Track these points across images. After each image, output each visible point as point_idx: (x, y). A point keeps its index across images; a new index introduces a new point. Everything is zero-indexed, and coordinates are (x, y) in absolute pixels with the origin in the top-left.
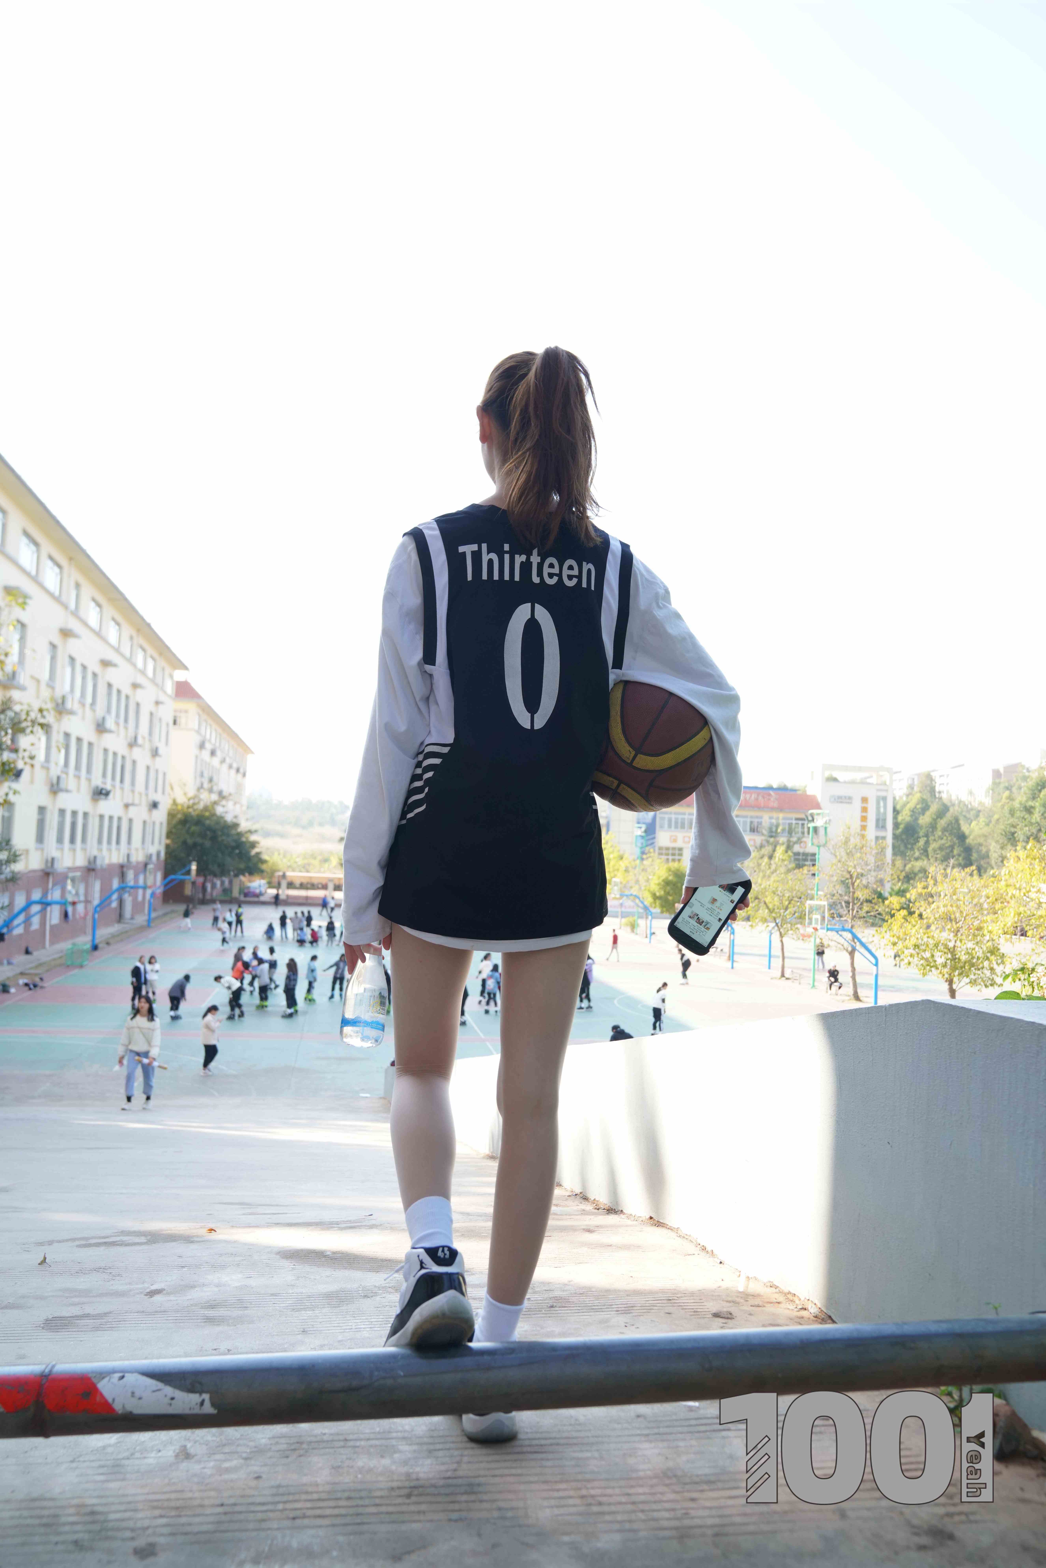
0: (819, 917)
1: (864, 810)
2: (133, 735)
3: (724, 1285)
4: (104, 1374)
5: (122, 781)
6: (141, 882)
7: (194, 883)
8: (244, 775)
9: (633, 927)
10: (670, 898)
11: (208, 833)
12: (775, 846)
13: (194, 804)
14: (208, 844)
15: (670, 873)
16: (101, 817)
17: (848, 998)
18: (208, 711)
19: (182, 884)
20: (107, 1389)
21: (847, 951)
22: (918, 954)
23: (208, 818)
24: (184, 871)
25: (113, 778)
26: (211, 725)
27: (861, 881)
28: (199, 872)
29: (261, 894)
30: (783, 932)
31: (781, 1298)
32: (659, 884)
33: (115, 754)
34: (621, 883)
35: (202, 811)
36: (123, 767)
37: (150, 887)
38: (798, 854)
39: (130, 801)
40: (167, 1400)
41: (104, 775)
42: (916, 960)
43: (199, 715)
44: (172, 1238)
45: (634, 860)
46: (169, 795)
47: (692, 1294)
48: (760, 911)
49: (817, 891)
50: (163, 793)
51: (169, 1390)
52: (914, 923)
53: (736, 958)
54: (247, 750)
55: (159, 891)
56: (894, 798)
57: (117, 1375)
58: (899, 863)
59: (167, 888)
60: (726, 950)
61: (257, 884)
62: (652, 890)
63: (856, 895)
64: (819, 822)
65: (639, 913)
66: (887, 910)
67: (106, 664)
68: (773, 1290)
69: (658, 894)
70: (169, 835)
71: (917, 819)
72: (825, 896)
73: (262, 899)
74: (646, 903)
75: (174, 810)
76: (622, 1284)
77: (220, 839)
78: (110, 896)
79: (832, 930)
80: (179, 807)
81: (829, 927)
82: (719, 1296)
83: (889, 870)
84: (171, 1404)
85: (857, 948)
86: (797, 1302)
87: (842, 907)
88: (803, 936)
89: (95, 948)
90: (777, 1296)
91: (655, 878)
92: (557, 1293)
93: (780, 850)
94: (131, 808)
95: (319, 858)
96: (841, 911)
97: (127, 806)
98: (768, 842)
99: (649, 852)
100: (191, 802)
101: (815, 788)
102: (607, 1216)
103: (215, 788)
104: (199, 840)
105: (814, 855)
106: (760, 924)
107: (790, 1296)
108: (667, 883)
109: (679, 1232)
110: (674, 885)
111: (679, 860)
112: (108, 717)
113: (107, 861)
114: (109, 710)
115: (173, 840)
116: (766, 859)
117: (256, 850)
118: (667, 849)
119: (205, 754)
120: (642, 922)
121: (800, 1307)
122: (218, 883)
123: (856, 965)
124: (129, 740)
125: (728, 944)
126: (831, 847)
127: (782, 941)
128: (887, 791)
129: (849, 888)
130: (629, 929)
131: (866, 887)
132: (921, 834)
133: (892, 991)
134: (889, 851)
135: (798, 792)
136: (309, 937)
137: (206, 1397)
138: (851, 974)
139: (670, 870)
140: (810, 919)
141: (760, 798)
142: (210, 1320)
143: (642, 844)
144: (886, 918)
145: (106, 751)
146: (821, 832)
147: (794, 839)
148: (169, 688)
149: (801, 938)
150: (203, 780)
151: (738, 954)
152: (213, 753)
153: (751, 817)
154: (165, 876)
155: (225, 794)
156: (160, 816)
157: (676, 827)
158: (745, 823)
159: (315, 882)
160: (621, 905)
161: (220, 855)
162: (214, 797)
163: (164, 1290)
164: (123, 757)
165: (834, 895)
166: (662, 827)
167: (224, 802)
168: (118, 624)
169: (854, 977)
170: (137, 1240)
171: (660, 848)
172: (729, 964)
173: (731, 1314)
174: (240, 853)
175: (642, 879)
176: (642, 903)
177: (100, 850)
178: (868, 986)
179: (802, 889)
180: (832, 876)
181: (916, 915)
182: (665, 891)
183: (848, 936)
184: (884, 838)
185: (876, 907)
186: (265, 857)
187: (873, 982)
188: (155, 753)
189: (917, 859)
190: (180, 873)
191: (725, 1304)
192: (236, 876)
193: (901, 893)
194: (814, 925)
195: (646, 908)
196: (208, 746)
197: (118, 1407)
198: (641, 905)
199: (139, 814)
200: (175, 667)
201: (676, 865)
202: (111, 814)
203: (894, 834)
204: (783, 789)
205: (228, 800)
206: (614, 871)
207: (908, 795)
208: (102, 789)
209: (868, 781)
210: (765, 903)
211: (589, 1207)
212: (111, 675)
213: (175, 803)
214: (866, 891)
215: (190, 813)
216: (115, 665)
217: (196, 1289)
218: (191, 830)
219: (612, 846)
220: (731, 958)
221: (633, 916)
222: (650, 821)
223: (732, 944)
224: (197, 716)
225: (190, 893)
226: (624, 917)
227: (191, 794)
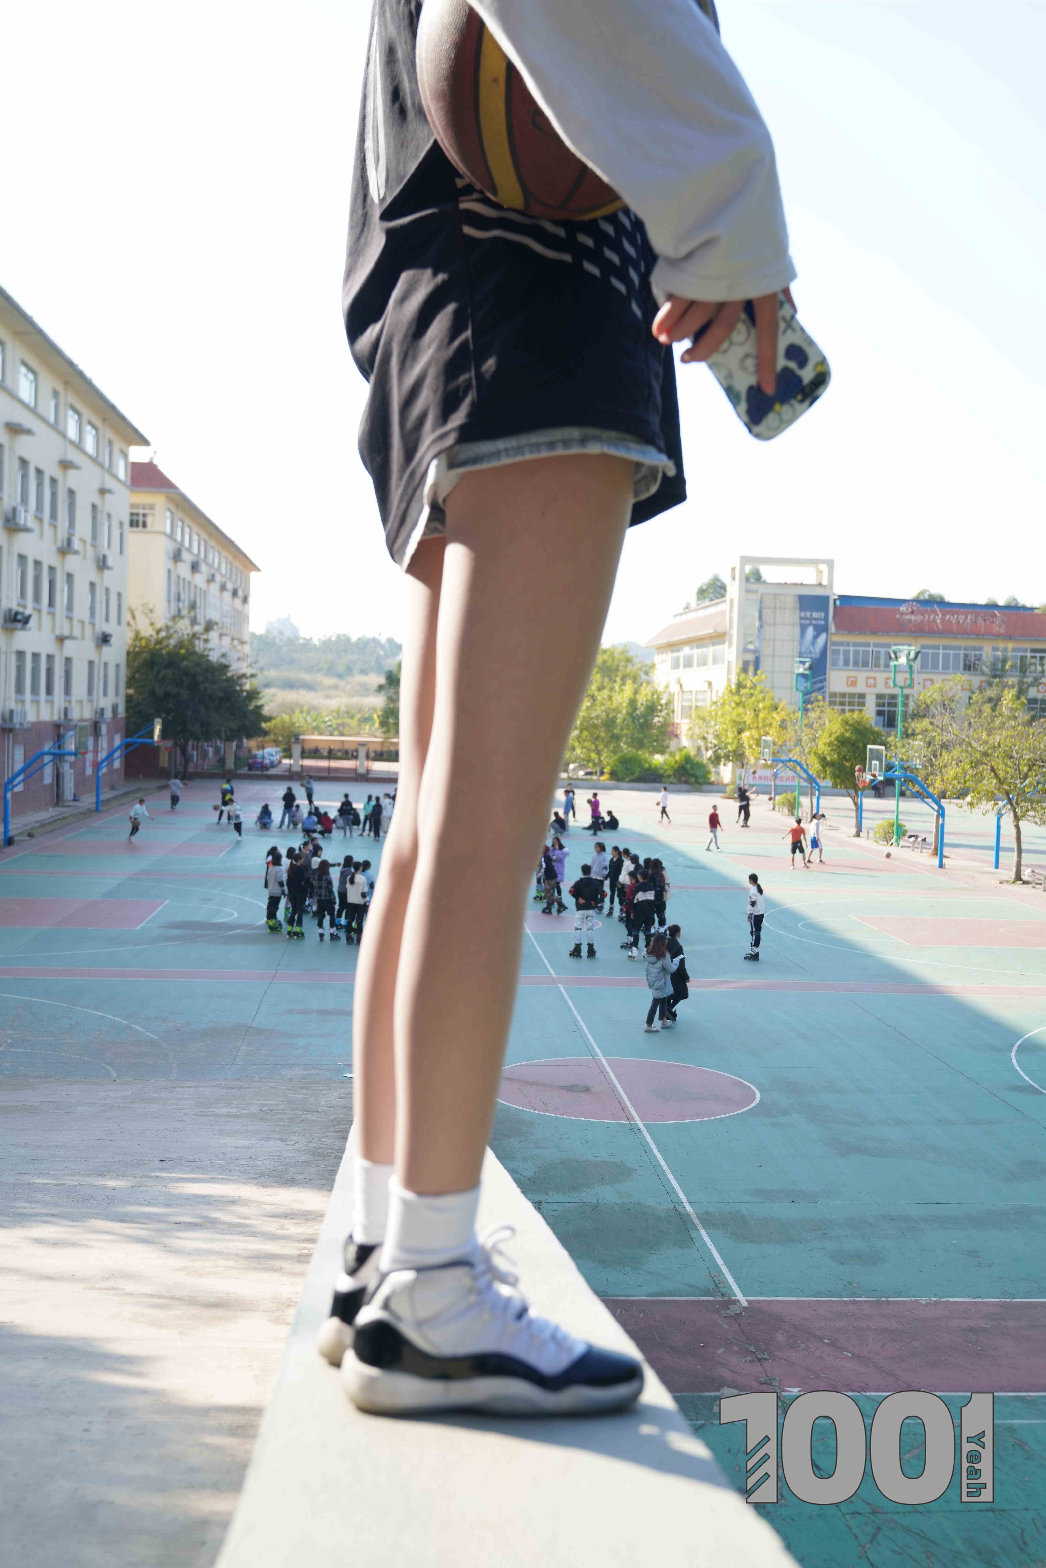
2: (66, 537)
5: (51, 603)
8: (245, 600)
10: (847, 764)
11: (185, 678)
12: (1002, 690)
13: (165, 638)
14: (185, 694)
15: (847, 727)
16: (20, 655)
18: (183, 505)
23: (184, 658)
24: (146, 731)
25: (37, 599)
26: (189, 527)
29: (273, 765)
30: (1019, 814)
32: (830, 744)
33: (37, 563)
34: (774, 744)
35: (175, 647)
36: (52, 583)
39: (66, 633)
41: (21, 594)
43: (172, 511)
45: (794, 712)
46: (129, 624)
48: (985, 782)
50: (119, 622)
53: (946, 851)
54: (250, 565)
55: (119, 761)
60: (931, 839)
61: (265, 750)
62: (819, 752)
65: (800, 787)
67: (14, 429)
69: (828, 759)
70: (130, 681)
73: (272, 772)
74: (811, 772)
75: (135, 646)
77: (201, 687)
80: (144, 643)
89: (8, 842)
91: (826, 734)
93: (1009, 695)
94: (68, 643)
95: (358, 716)
97: (60, 639)
98: (990, 683)
99: (817, 700)
100: (161, 635)
103: (198, 617)
104: (172, 689)
106: (984, 800)
108: (842, 742)
110: (853, 745)
111: (861, 711)
112: (22, 510)
113: (32, 718)
114: (24, 500)
115: (136, 689)
117: (256, 703)
118: (843, 695)
119: (184, 570)
120: (805, 801)
122: (211, 751)
124: (59, 544)
125: (934, 830)
127: (1017, 826)
139: (846, 723)
141: (980, 620)
143: (806, 687)
145: (22, 558)
147: (1029, 679)
148: (122, 472)
150: (181, 605)
151: (950, 845)
152: (195, 567)
153: (966, 649)
155: (211, 624)
156: (115, 655)
157: (856, 664)
158: (956, 656)
160: (775, 775)
161: (203, 709)
162: (196, 629)
164: (52, 569)
166: (834, 664)
167: (207, 635)
168: (32, 371)
171: (833, 695)
172: (936, 861)
175: (806, 737)
176: (806, 771)
177: (20, 702)
182: (839, 754)
188: (102, 564)
192: (231, 738)
195: (811, 780)
196: (187, 557)
198: (804, 775)
199: (81, 650)
200: (130, 442)
201: (856, 715)
202: (36, 650)
204: (1012, 607)
206: (765, 726)
208: (18, 614)
210: (992, 769)
212: (25, 447)
213: (136, 636)
215: (159, 650)
216: (31, 433)
218: (161, 675)
219: (762, 692)
220: (938, 851)
221: (793, 792)
222: (818, 656)
223: (940, 830)
224: (168, 514)
225: (166, 765)
226: (780, 794)
227: (160, 624)
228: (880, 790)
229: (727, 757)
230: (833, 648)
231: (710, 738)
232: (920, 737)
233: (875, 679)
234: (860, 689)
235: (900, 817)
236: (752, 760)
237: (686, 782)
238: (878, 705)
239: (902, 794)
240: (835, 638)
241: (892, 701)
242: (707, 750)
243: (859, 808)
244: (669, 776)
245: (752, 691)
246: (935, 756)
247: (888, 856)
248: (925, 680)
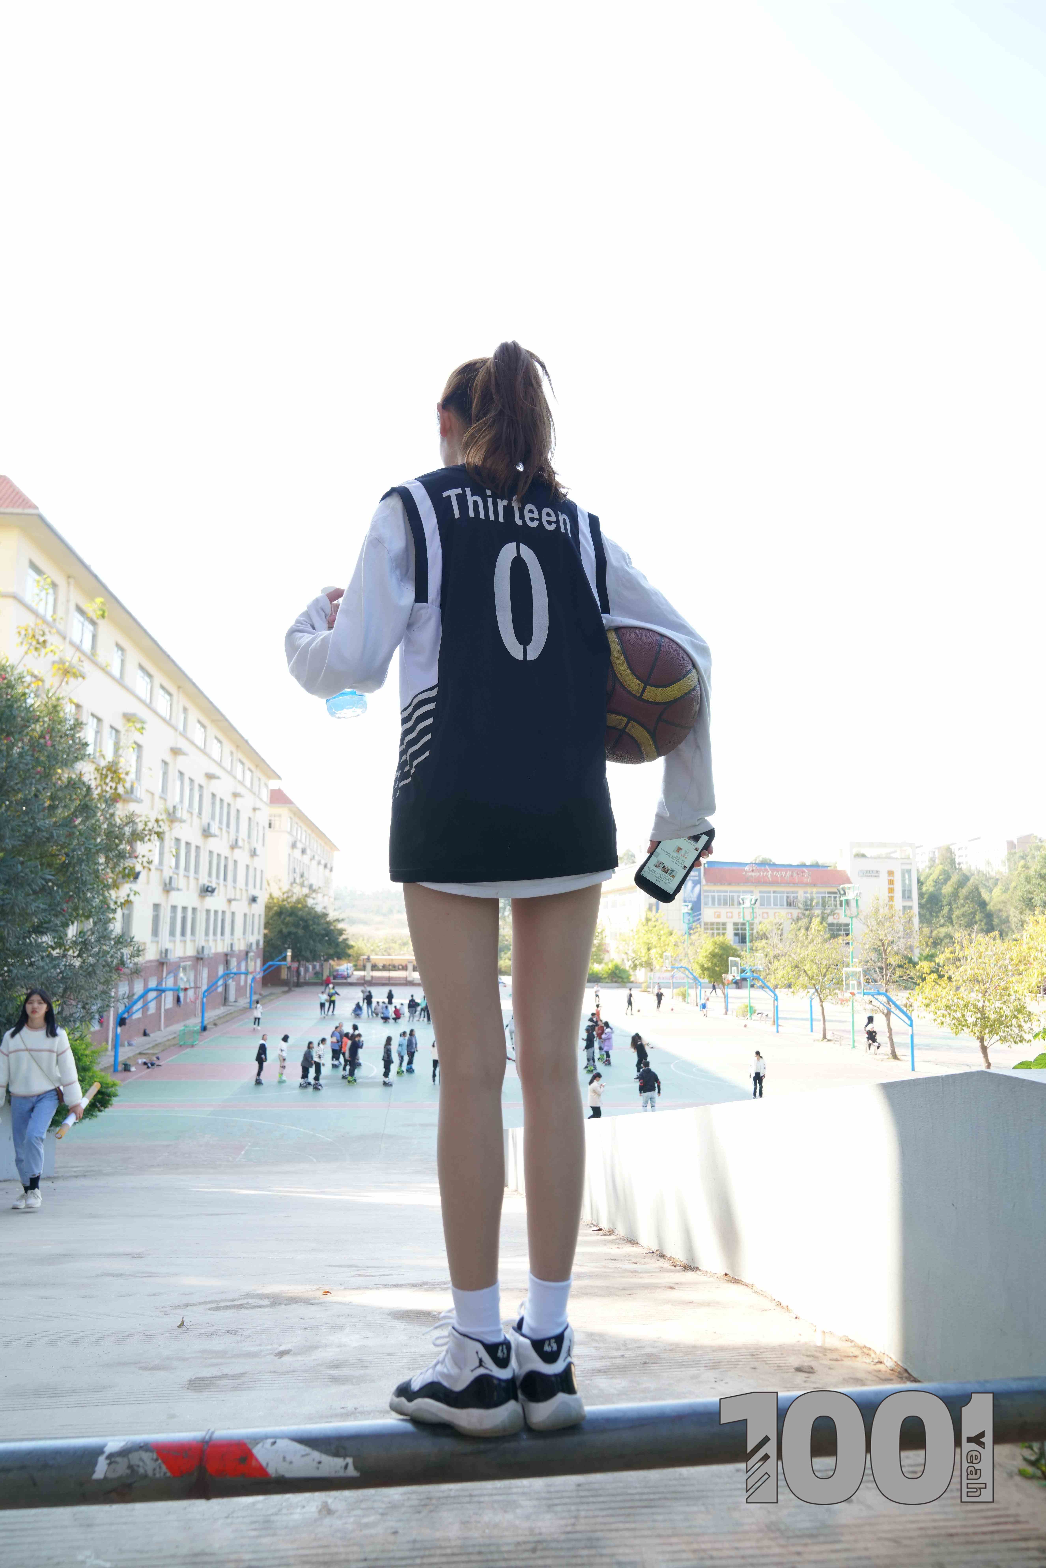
0: (855, 982)
1: (891, 882)
2: (235, 838)
3: (803, 1340)
4: (258, 1439)
5: (225, 879)
6: (243, 969)
7: (289, 968)
8: (331, 870)
9: (684, 996)
10: (717, 969)
11: (301, 922)
12: (811, 919)
13: (288, 897)
14: (300, 932)
15: (716, 946)
16: (208, 911)
17: (887, 1057)
18: (299, 815)
19: (278, 969)
20: (262, 1454)
21: (883, 1013)
22: (950, 1014)
23: (300, 910)
24: (280, 958)
25: (218, 877)
26: (301, 827)
27: (893, 948)
28: (294, 957)
29: (348, 976)
30: (822, 998)
31: (857, 1352)
32: (706, 957)
33: (219, 855)
34: (671, 957)
35: (295, 903)
36: (226, 867)
37: (251, 973)
38: (831, 925)
39: (233, 897)
40: (315, 1464)
41: (210, 875)
42: (948, 1020)
43: (291, 818)
44: (292, 1300)
45: (682, 936)
46: (266, 889)
47: (773, 1349)
48: (801, 979)
49: (853, 958)
50: (261, 889)
51: (316, 1455)
52: (944, 985)
53: (780, 1022)
54: (333, 847)
55: (259, 976)
56: (918, 870)
57: (270, 1441)
58: (926, 930)
59: (266, 972)
60: (771, 1015)
61: (344, 967)
62: (700, 962)
63: (888, 961)
64: (850, 896)
65: (689, 983)
66: (918, 974)
67: (210, 776)
68: (849, 1344)
69: (706, 966)
70: (267, 925)
71: (940, 889)
72: (860, 963)
73: (349, 980)
74: (695, 974)
75: (270, 903)
76: (706, 1340)
77: (311, 928)
78: (216, 982)
79: (868, 994)
80: (275, 901)
81: (865, 991)
82: (799, 1350)
83: (916, 936)
84: (318, 1468)
85: (892, 1010)
86: (873, 1355)
87: (876, 972)
88: (842, 1000)
89: (204, 1029)
90: (853, 1350)
91: (703, 951)
92: (648, 1350)
93: (816, 921)
94: (233, 903)
95: (400, 942)
96: (875, 976)
97: (230, 901)
98: (804, 914)
99: (696, 928)
100: (285, 895)
101: (844, 864)
102: (685, 1273)
103: (306, 883)
104: (293, 930)
105: (848, 925)
106: (801, 990)
107: (865, 1350)
108: (713, 955)
109: (754, 1288)
110: (720, 957)
111: (724, 934)
112: (212, 823)
113: (213, 951)
114: (213, 818)
115: (270, 930)
116: (803, 931)
117: (344, 937)
118: (712, 924)
119: (297, 853)
120: (692, 992)
121: (877, 1360)
122: (311, 967)
123: (892, 1027)
124: (231, 843)
125: (773, 1009)
126: (862, 918)
127: (822, 1006)
128: (911, 864)
129: (880, 954)
130: (680, 999)
131: (897, 953)
132: (944, 903)
133: (927, 1049)
134: (916, 920)
135: (829, 868)
136: (392, 1014)
137: (350, 1460)
138: (888, 1035)
139: (715, 942)
140: (847, 985)
141: (795, 875)
142: (335, 1380)
143: (689, 920)
144: (918, 982)
145: (211, 852)
146: (853, 904)
147: (828, 911)
148: (265, 795)
149: (840, 1002)
150: (295, 875)
151: (782, 1018)
152: (303, 851)
153: (788, 893)
154: (264, 962)
155: (314, 887)
156: (259, 909)
157: (719, 904)
158: (782, 898)
159: (396, 963)
160: (673, 977)
161: (311, 942)
162: (306, 891)
163: (291, 1350)
164: (226, 858)
165: (867, 962)
166: (706, 904)
167: (314, 895)
168: (220, 742)
169: (891, 1038)
170: (261, 1302)
171: (706, 924)
172: (774, 1028)
173: (812, 1368)
174: (329, 939)
175: (690, 952)
176: (692, 974)
177: (207, 941)
178: (904, 1045)
179: (838, 957)
180: (865, 944)
181: (946, 978)
182: (712, 963)
183: (883, 999)
184: (910, 908)
185: (908, 972)
186: (351, 943)
187: (909, 1041)
188: (254, 853)
189: (942, 926)
190: (277, 959)
191: (805, 1358)
192: (326, 960)
193: (930, 958)
194: (851, 990)
195: (695, 979)
196: (300, 846)
197: (271, 1470)
198: (691, 976)
199: (241, 907)
200: (269, 778)
201: (721, 938)
202: (216, 909)
203: (919, 904)
204: (816, 866)
205: (317, 893)
207: (930, 868)
208: (208, 887)
209: (893, 855)
210: (805, 971)
211: (666, 1264)
212: (214, 786)
213: (271, 897)
214: (898, 957)
215: (285, 905)
216: (218, 778)
217: (320, 1349)
218: (286, 921)
219: (662, 923)
220: (776, 1022)
221: (684, 987)
222: (695, 899)
223: (776, 1010)
224: (289, 820)
225: (286, 977)
226: (676, 988)
227: (285, 889)
228: (738, 984)
229: (641, 965)
230: (705, 894)
231: (630, 952)
232: (760, 951)
233: (732, 913)
234: (722, 919)
235: (751, 1001)
236: (658, 967)
237: (616, 982)
238: (735, 929)
239: (752, 986)
240: (706, 888)
241: (744, 927)
242: (628, 961)
243: (726, 996)
244: (605, 978)
245: (655, 923)
246: (770, 963)
247: (745, 1026)
248: (763, 913)
